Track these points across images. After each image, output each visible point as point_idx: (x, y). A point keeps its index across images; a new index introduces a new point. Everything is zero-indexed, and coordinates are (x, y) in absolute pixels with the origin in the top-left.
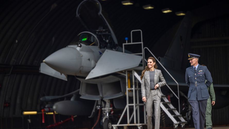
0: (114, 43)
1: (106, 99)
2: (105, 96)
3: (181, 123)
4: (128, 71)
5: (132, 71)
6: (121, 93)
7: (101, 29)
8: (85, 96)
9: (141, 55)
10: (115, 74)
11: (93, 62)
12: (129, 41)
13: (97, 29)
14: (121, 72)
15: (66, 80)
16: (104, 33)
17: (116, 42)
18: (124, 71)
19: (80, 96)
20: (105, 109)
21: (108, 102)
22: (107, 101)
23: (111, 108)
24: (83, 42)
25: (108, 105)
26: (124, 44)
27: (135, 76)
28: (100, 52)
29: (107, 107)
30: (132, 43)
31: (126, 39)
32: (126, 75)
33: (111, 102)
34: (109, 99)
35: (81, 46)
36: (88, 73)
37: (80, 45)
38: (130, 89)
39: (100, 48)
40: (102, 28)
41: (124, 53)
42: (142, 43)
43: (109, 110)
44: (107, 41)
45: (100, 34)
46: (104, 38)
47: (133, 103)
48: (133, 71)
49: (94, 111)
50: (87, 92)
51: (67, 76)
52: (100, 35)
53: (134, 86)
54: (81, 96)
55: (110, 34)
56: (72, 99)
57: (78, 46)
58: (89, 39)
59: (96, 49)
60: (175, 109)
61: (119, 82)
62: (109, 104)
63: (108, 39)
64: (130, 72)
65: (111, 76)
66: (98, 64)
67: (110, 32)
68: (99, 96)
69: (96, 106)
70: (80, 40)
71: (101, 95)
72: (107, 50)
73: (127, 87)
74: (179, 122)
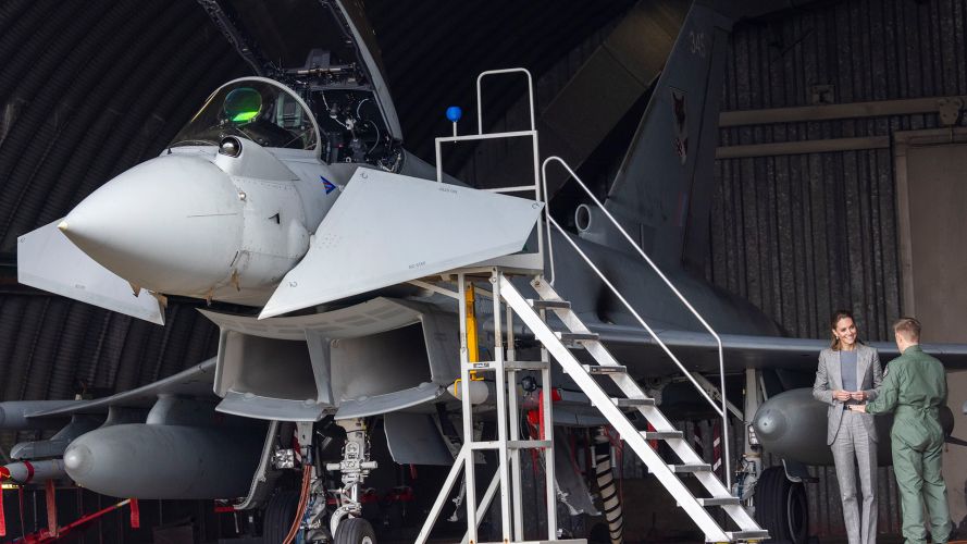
0: (384, 132)
1: (348, 420)
2: (341, 400)
3: (740, 536)
4: (468, 277)
5: (490, 275)
6: (423, 385)
7: (320, 62)
8: (240, 404)
9: (530, 195)
10: (400, 293)
11: (295, 230)
12: (468, 126)
13: (302, 66)
14: (435, 279)
15: (160, 321)
16: (335, 86)
17: (395, 129)
18: (446, 278)
19: (218, 400)
20: (344, 466)
21: (358, 433)
22: (349, 427)
23: (373, 465)
24: (241, 128)
25: (355, 445)
26: (438, 141)
27: (503, 304)
28: (326, 182)
29: (352, 457)
30: (480, 136)
31: (453, 113)
32: (461, 297)
33: (368, 431)
34: (360, 419)
35: (236, 151)
36: (271, 285)
37: (229, 145)
38: (482, 366)
39: (325, 158)
40: (326, 57)
41: (439, 184)
42: (534, 133)
43: (362, 469)
44: (350, 124)
45: (314, 87)
46: (333, 111)
47: (495, 437)
48: (495, 274)
49: (260, 475)
50: (247, 383)
51: (165, 300)
52: (317, 95)
53: (498, 351)
54: (221, 404)
55: (365, 88)
56: (153, 418)
57: (222, 151)
58: (267, 116)
59: (305, 164)
60: (703, 469)
61: (415, 330)
62: (362, 440)
63: (352, 115)
64: (478, 279)
65: (380, 302)
66: (317, 242)
67: (365, 78)
68: (310, 401)
69: (273, 451)
70: (224, 117)
71: (323, 398)
72: (360, 170)
73: (463, 356)
74: (730, 535)
